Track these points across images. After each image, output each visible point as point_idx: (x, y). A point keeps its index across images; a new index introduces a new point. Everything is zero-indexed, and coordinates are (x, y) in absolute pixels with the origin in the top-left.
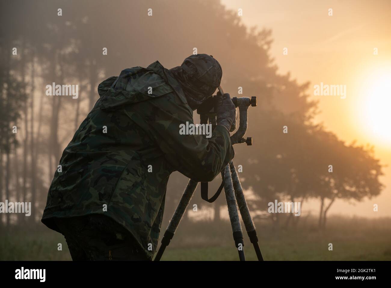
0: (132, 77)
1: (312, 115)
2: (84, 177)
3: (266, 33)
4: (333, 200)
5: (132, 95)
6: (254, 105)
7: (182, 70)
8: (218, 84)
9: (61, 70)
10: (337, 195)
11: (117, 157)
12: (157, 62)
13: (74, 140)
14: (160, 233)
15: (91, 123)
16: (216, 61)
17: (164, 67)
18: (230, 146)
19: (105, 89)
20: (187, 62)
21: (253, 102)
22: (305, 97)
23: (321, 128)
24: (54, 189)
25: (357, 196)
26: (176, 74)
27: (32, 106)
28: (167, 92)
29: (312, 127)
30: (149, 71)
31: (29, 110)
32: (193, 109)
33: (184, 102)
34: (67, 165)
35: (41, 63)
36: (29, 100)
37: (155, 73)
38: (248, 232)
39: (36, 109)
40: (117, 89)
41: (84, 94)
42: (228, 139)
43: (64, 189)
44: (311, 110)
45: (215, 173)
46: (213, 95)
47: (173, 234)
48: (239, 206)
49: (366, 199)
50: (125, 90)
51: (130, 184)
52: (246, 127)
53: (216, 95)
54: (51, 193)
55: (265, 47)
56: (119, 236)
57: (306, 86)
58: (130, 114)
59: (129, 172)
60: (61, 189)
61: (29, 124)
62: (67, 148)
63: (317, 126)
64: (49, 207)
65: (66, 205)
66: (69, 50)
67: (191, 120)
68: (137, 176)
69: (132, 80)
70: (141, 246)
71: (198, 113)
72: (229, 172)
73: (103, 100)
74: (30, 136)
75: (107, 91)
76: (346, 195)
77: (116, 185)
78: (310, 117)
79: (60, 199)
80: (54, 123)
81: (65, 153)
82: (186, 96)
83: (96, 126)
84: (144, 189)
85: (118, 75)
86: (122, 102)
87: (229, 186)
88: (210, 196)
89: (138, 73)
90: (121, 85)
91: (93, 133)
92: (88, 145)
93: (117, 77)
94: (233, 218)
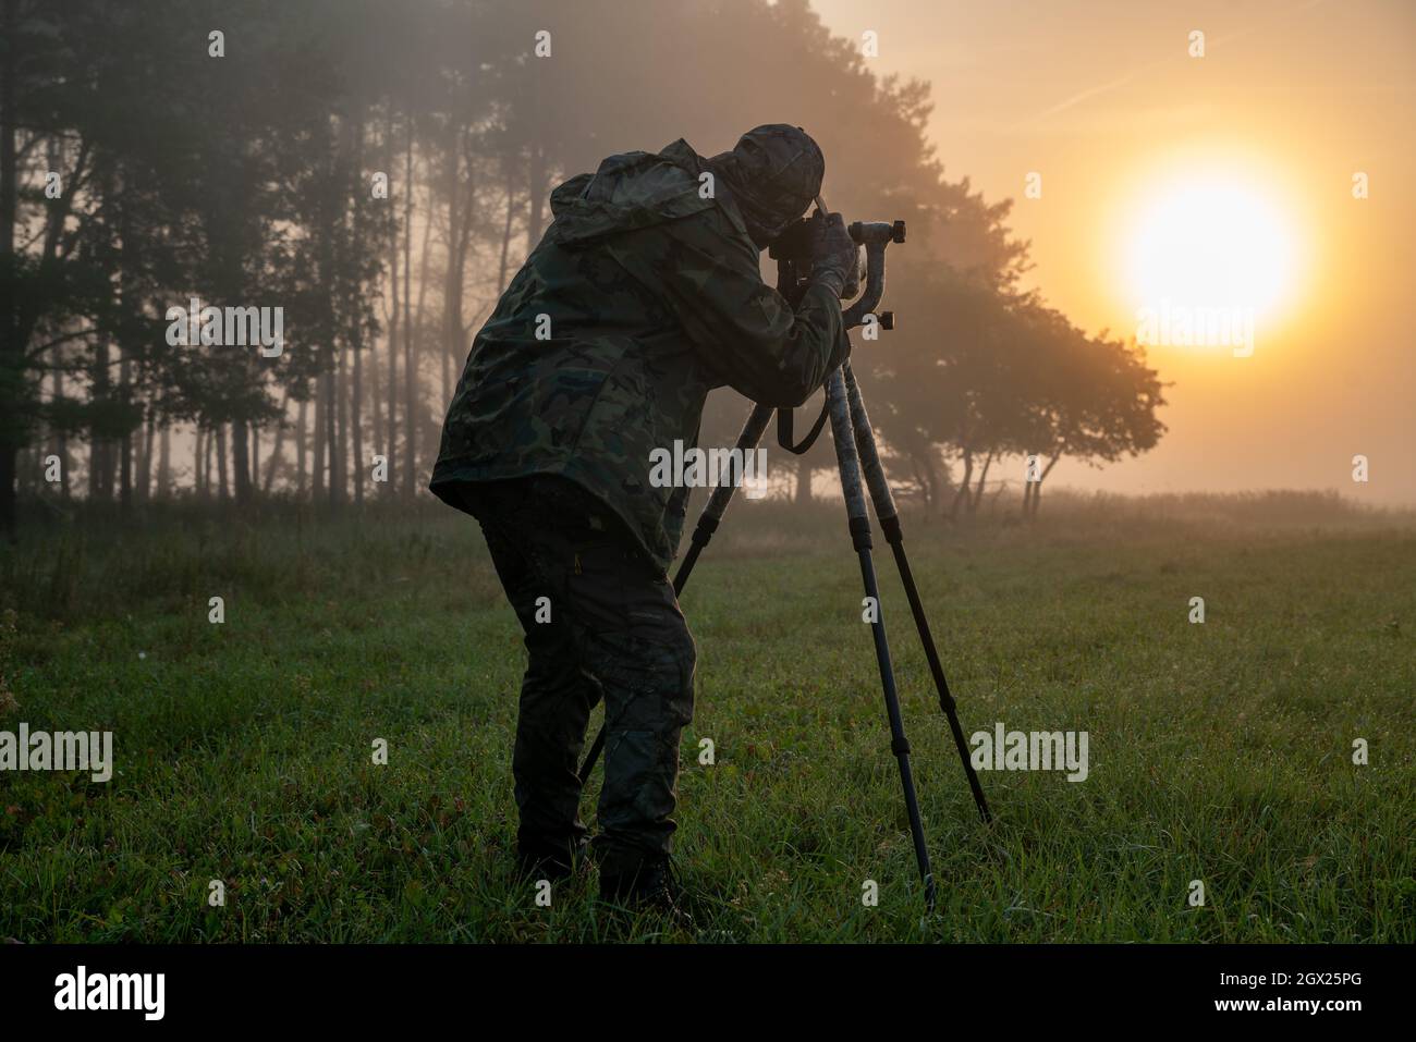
0: (624, 173)
1: (1016, 273)
2: (518, 396)
3: (917, 91)
4: (1055, 459)
5: (624, 212)
6: (900, 240)
7: (734, 161)
8: (815, 194)
9: (470, 168)
10: (1063, 446)
11: (589, 352)
12: (682, 141)
13: (497, 314)
14: (686, 519)
15: (536, 276)
16: (812, 140)
17: (698, 153)
18: (842, 330)
19: (567, 199)
20: (746, 143)
21: (897, 232)
22: (1001, 232)
23: (1033, 303)
24: (456, 419)
25: (1107, 450)
26: (723, 168)
27: (407, 248)
28: (702, 208)
29: (1014, 299)
30: (663, 160)
31: (402, 256)
32: (762, 249)
33: (740, 230)
34: (483, 368)
35: (426, 153)
36: (402, 235)
37: (677, 166)
38: (881, 521)
39: (416, 254)
40: (592, 199)
41: (516, 223)
42: (837, 317)
43: (477, 420)
44: (1014, 261)
45: (808, 388)
46: (805, 216)
47: (717, 523)
48: (863, 464)
49: (1125, 455)
50: (610, 202)
51: (620, 411)
52: (881, 288)
53: (811, 216)
54: (450, 429)
55: (916, 121)
56: (596, 523)
57: (1004, 207)
58: (620, 256)
59: (616, 384)
60: (471, 419)
61: (401, 287)
62: (483, 331)
63: (1025, 297)
64: (447, 458)
65: (479, 457)
66: (485, 125)
67: (755, 269)
68: (635, 393)
69: (626, 180)
70: (641, 545)
71: (771, 256)
72: (842, 387)
73: (561, 224)
74: (402, 310)
75: (570, 204)
76: (1083, 446)
77: (589, 411)
78: (1011, 277)
79: (468, 442)
80: (453, 285)
81: (478, 341)
82: (744, 218)
83: (544, 282)
84: (649, 422)
85: (593, 169)
86: (605, 228)
87: (842, 418)
88: (798, 438)
89: (638, 164)
90: (601, 191)
91: (539, 297)
92: (527, 323)
93: (593, 175)
94: (850, 490)
